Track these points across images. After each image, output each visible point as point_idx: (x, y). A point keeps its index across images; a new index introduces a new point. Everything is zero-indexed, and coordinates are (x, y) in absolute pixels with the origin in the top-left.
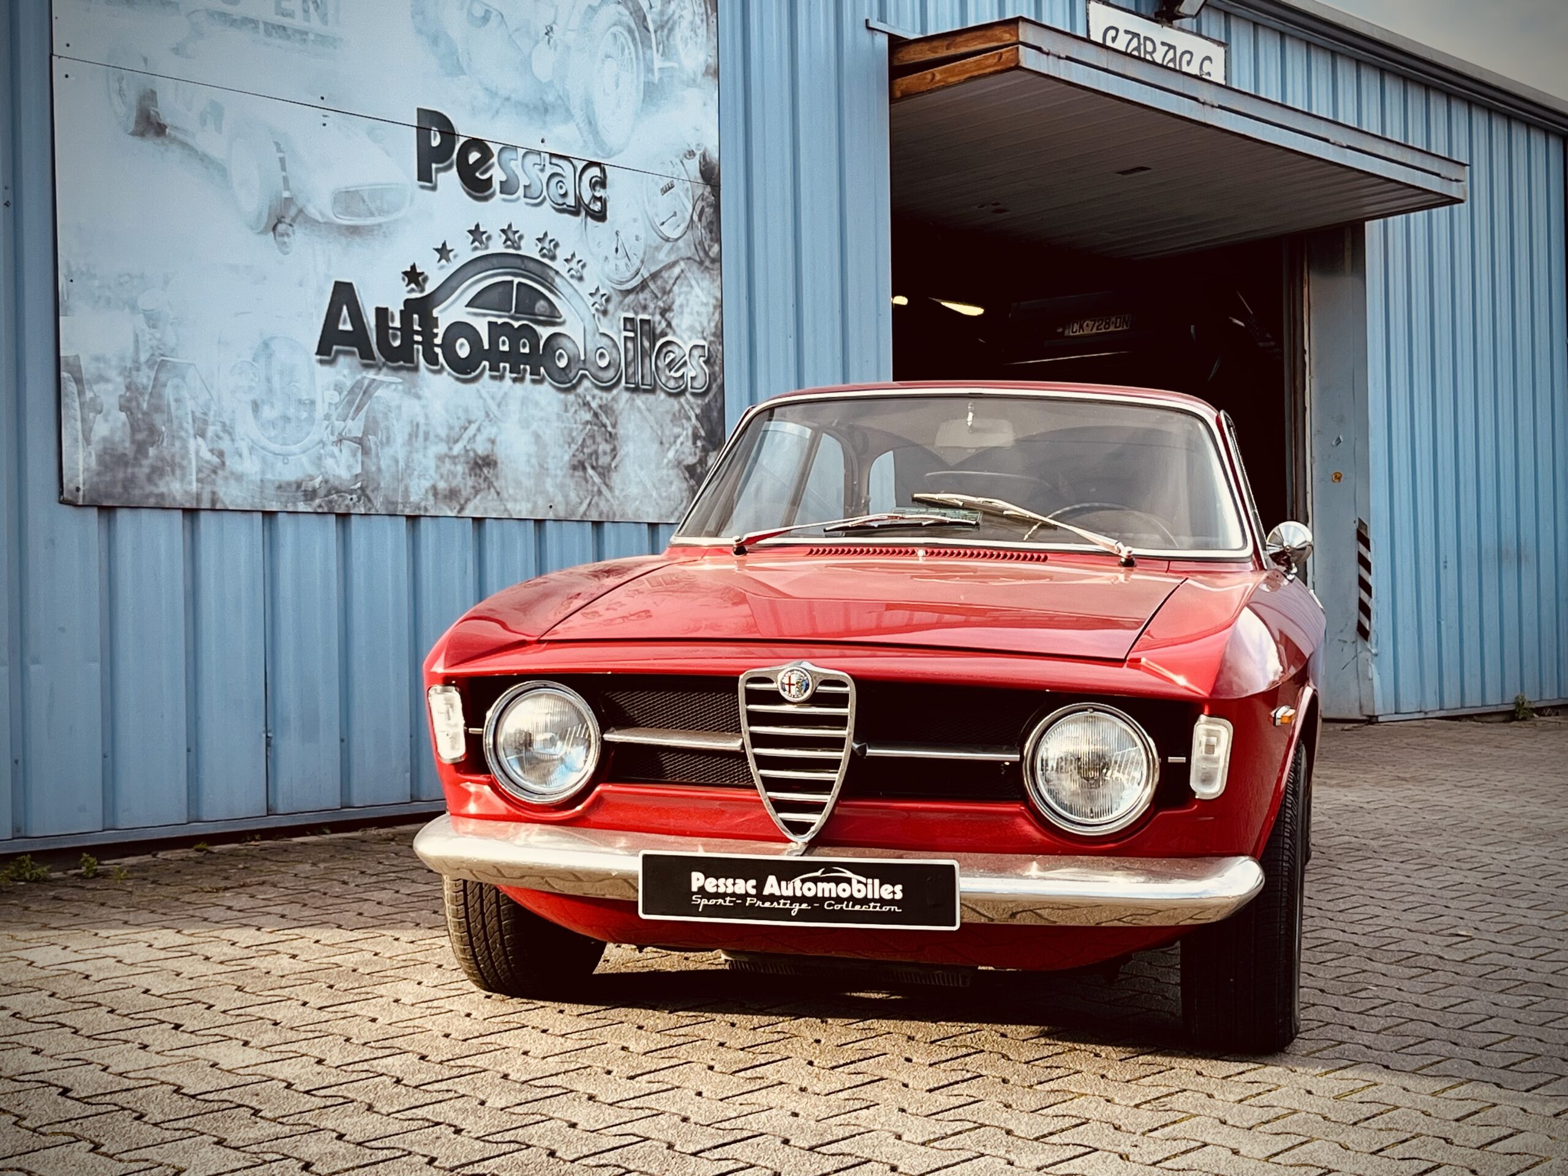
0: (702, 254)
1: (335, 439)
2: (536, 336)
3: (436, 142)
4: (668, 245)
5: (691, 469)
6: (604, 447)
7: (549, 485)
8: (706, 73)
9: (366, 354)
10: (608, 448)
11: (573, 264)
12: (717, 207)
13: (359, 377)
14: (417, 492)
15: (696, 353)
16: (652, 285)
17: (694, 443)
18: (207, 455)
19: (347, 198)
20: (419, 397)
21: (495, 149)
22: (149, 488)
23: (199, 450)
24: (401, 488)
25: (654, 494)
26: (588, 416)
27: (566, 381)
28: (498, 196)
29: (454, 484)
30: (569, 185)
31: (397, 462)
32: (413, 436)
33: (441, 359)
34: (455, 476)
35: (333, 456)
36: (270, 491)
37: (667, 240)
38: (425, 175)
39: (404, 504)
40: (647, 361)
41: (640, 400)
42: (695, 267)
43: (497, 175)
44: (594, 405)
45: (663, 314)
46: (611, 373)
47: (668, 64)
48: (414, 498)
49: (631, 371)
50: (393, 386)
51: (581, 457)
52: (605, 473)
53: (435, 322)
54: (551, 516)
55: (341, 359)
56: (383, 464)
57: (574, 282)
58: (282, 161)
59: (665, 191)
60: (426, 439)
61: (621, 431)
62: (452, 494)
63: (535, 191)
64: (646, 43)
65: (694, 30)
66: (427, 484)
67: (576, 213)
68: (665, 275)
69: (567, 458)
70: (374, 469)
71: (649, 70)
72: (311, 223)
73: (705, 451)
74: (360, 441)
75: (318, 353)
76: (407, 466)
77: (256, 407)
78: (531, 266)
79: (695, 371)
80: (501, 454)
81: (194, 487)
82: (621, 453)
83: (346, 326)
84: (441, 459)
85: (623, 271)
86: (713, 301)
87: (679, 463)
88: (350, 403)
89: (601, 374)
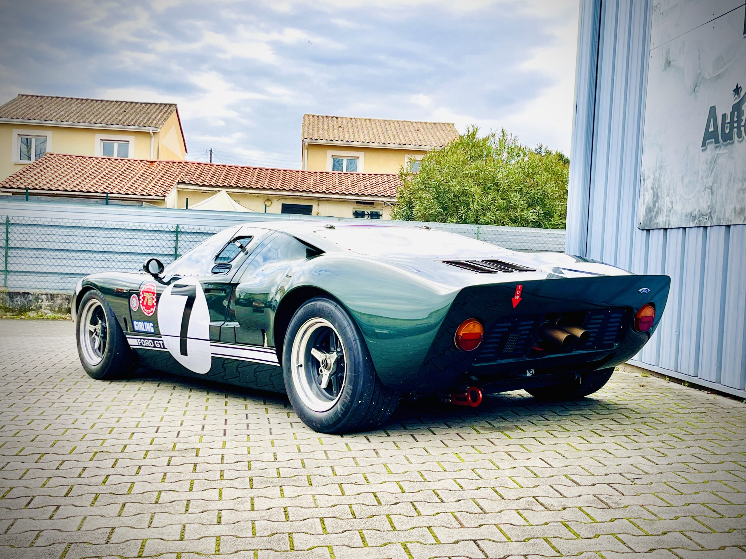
1: (703, 188)
9: (717, 141)
13: (713, 154)
19: (717, 61)
20: (733, 158)
23: (667, 202)
24: (723, 211)
29: (743, 205)
31: (722, 196)
32: (729, 180)
33: (743, 133)
35: (703, 198)
36: (684, 218)
39: (724, 219)
48: (727, 216)
50: (724, 155)
53: (743, 113)
55: (709, 147)
56: (718, 200)
58: (700, 56)
60: (734, 182)
62: (742, 211)
66: (732, 207)
70: (714, 202)
72: (706, 81)
74: (711, 188)
75: (702, 146)
76: (726, 198)
77: (683, 178)
81: (664, 219)
83: (712, 129)
84: (738, 191)
88: (710, 168)
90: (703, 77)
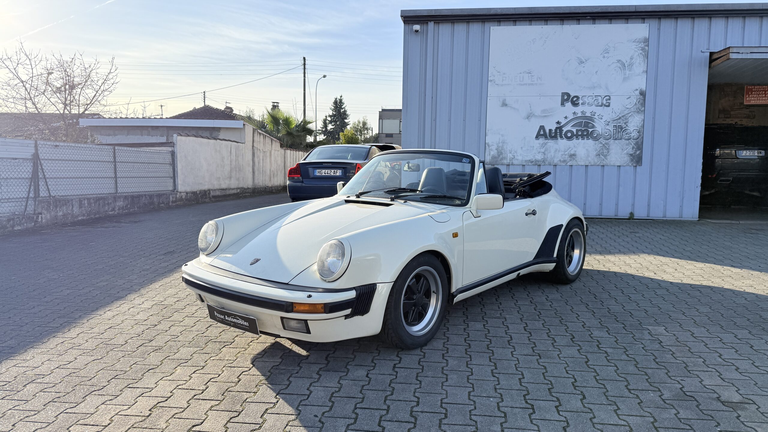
0: (638, 110)
1: (538, 152)
2: (589, 131)
3: (566, 97)
4: (628, 110)
5: (631, 155)
6: (605, 151)
7: (590, 159)
8: (643, 72)
9: (546, 137)
10: (606, 151)
11: (600, 116)
12: (644, 100)
13: (544, 142)
14: (556, 161)
15: (635, 131)
16: (622, 118)
17: (633, 149)
18: (512, 156)
19: (544, 111)
20: (557, 144)
21: (580, 97)
22: (500, 162)
23: (510, 156)
24: (553, 160)
25: (619, 160)
26: (602, 145)
27: (596, 139)
28: (581, 106)
29: (565, 159)
30: (600, 101)
31: (552, 156)
32: (556, 150)
33: (564, 137)
34: (565, 158)
35: (537, 155)
36: (524, 162)
37: (628, 108)
38: (563, 104)
40: (619, 134)
41: (617, 141)
42: (636, 113)
43: (580, 102)
44: (603, 143)
45: (625, 123)
46: (609, 136)
47: (631, 72)
49: (614, 136)
50: (552, 143)
51: (599, 153)
52: (605, 156)
53: (563, 130)
54: (590, 164)
55: (540, 139)
56: (548, 156)
57: (600, 120)
58: (530, 107)
59: (628, 99)
60: (559, 151)
61: (611, 148)
62: (564, 161)
63: (590, 104)
64: (625, 69)
65: (640, 64)
66: (558, 159)
67: (601, 106)
68: (627, 116)
69: (595, 153)
71: (625, 74)
72: (536, 116)
73: (636, 151)
74: (543, 153)
75: (536, 138)
76: (554, 157)
77: (522, 148)
78: (588, 118)
79: (635, 134)
80: (577, 153)
81: (509, 161)
82: (610, 152)
83: (542, 133)
84: (562, 155)
85: (614, 116)
86: (641, 120)
87: (627, 154)
88: (542, 146)
89: (606, 137)
90: (534, 115)
